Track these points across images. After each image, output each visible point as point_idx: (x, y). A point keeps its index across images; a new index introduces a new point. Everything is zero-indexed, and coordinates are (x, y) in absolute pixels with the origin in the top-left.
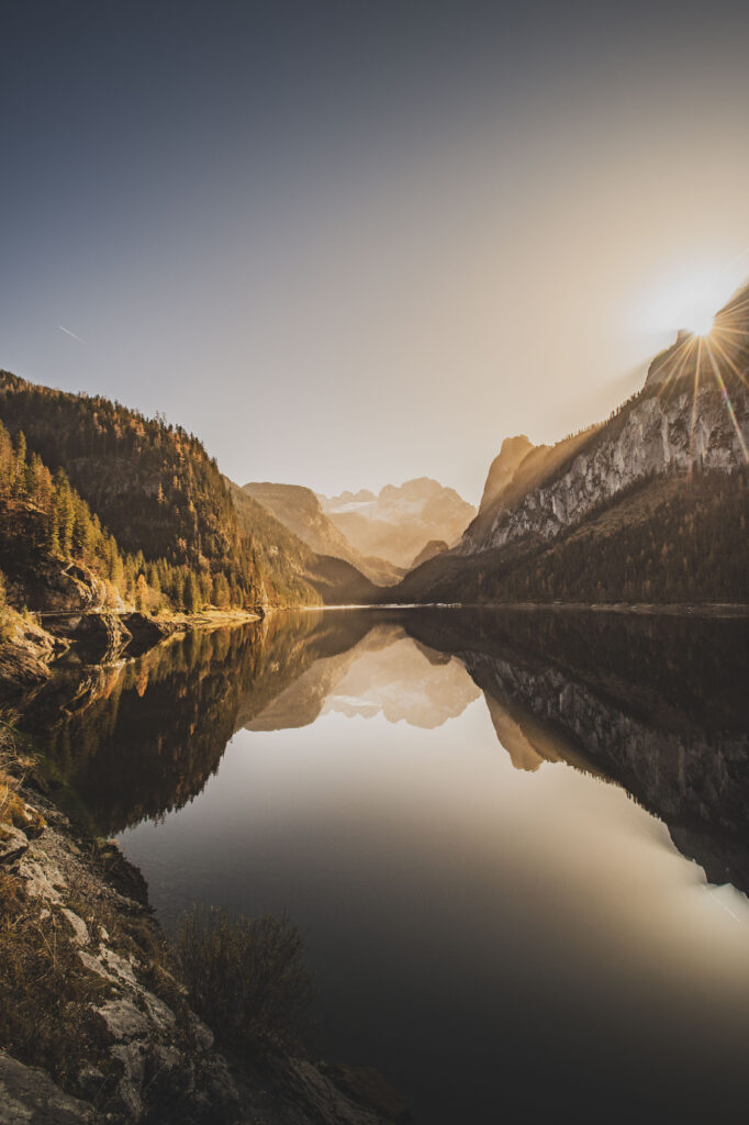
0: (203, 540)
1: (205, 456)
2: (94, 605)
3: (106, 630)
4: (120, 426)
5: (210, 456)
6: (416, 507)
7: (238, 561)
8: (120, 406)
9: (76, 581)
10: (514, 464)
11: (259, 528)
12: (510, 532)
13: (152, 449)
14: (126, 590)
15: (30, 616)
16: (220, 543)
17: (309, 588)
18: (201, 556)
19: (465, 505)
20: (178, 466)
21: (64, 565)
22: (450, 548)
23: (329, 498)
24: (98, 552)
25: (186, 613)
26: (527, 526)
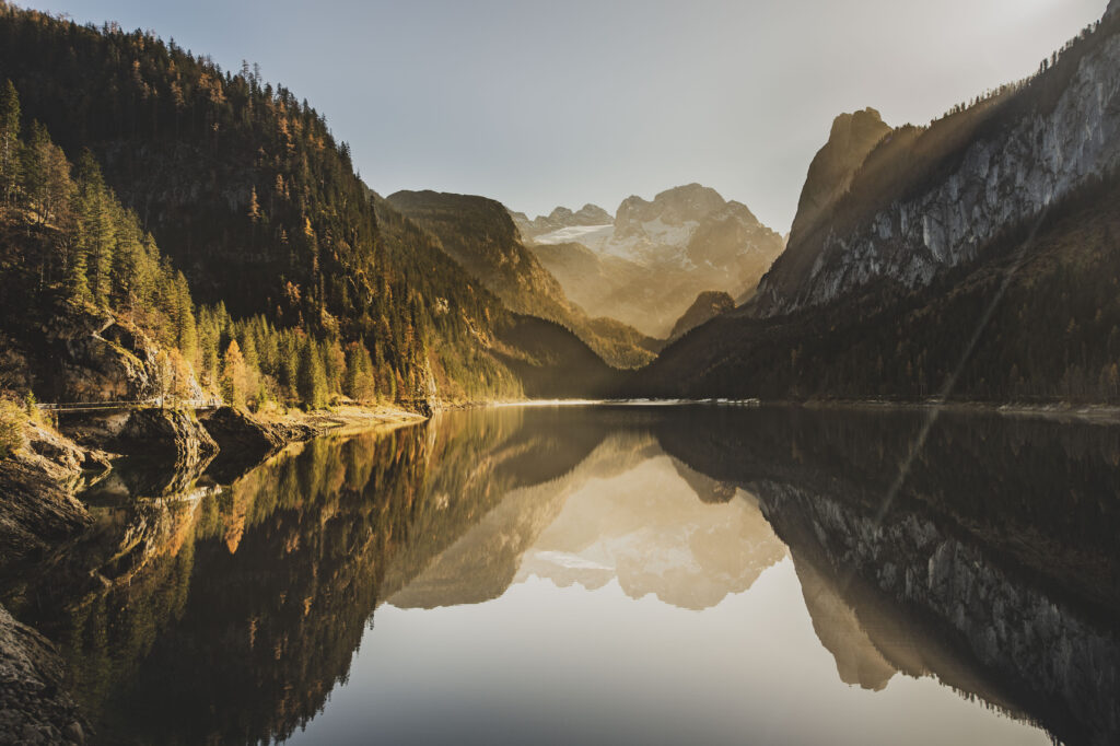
0: (328, 284)
1: (329, 141)
2: (150, 392)
3: (175, 435)
4: (182, 85)
5: (338, 143)
6: (678, 235)
7: (386, 320)
8: (179, 51)
9: (120, 350)
10: (853, 161)
11: (416, 267)
12: (844, 279)
13: (237, 126)
14: (202, 369)
15: (39, 411)
16: (357, 291)
17: (501, 370)
18: (324, 313)
19: (763, 233)
20: (284, 157)
21: (97, 321)
22: (737, 305)
23: (532, 218)
24: (157, 300)
25: (303, 408)
26: (875, 268)
